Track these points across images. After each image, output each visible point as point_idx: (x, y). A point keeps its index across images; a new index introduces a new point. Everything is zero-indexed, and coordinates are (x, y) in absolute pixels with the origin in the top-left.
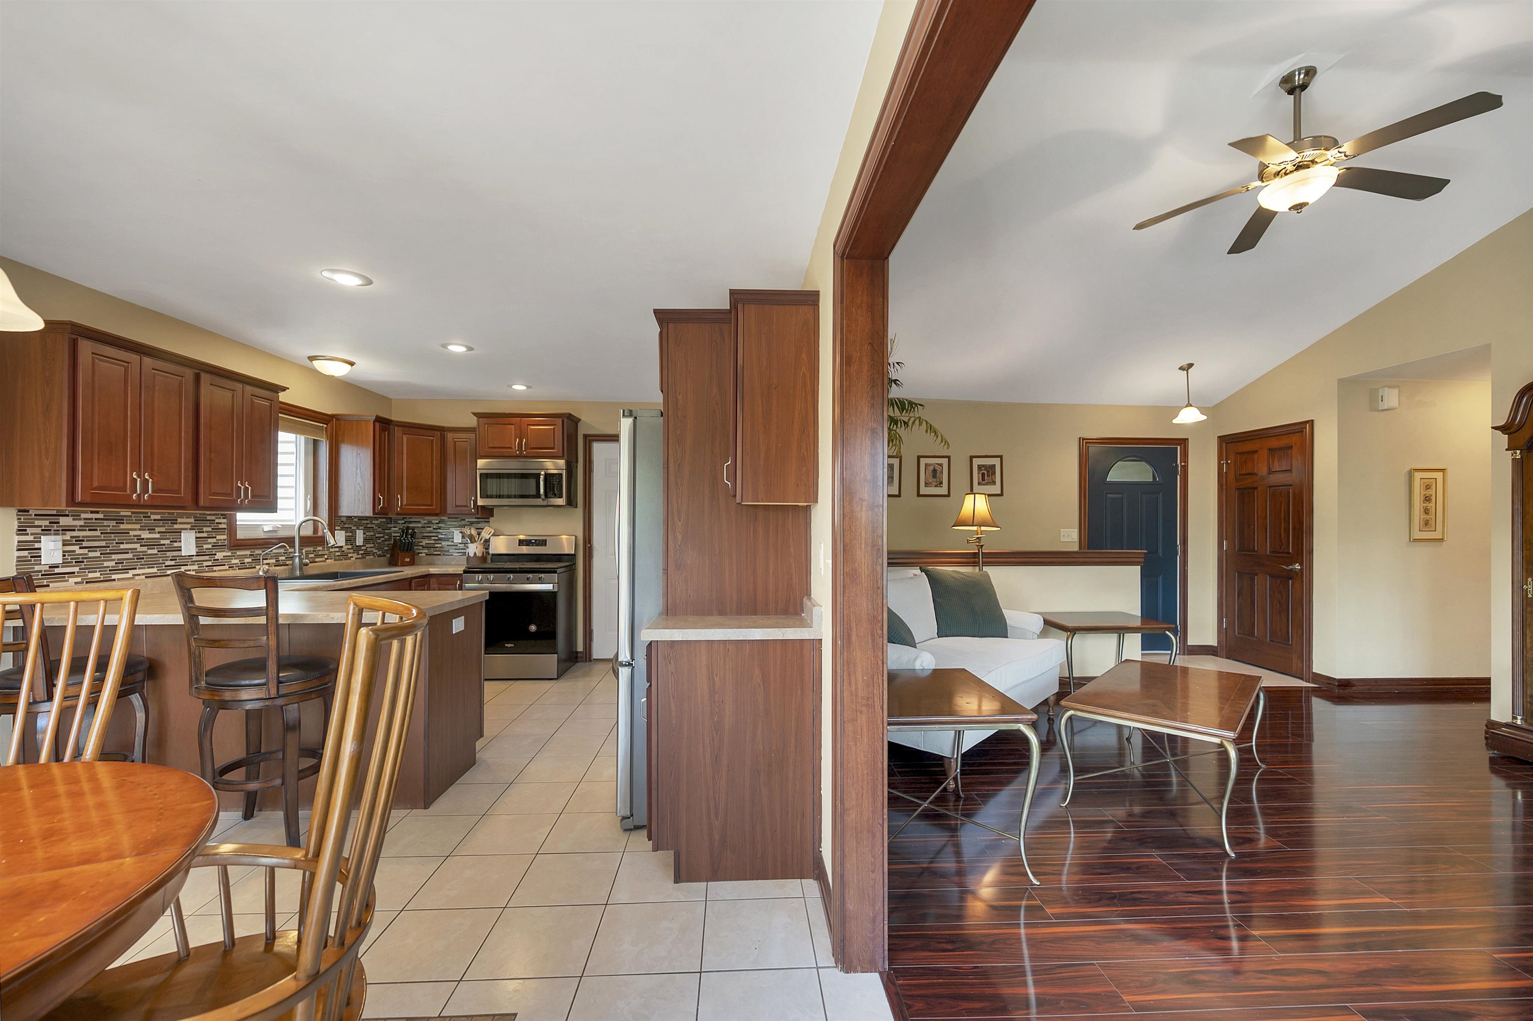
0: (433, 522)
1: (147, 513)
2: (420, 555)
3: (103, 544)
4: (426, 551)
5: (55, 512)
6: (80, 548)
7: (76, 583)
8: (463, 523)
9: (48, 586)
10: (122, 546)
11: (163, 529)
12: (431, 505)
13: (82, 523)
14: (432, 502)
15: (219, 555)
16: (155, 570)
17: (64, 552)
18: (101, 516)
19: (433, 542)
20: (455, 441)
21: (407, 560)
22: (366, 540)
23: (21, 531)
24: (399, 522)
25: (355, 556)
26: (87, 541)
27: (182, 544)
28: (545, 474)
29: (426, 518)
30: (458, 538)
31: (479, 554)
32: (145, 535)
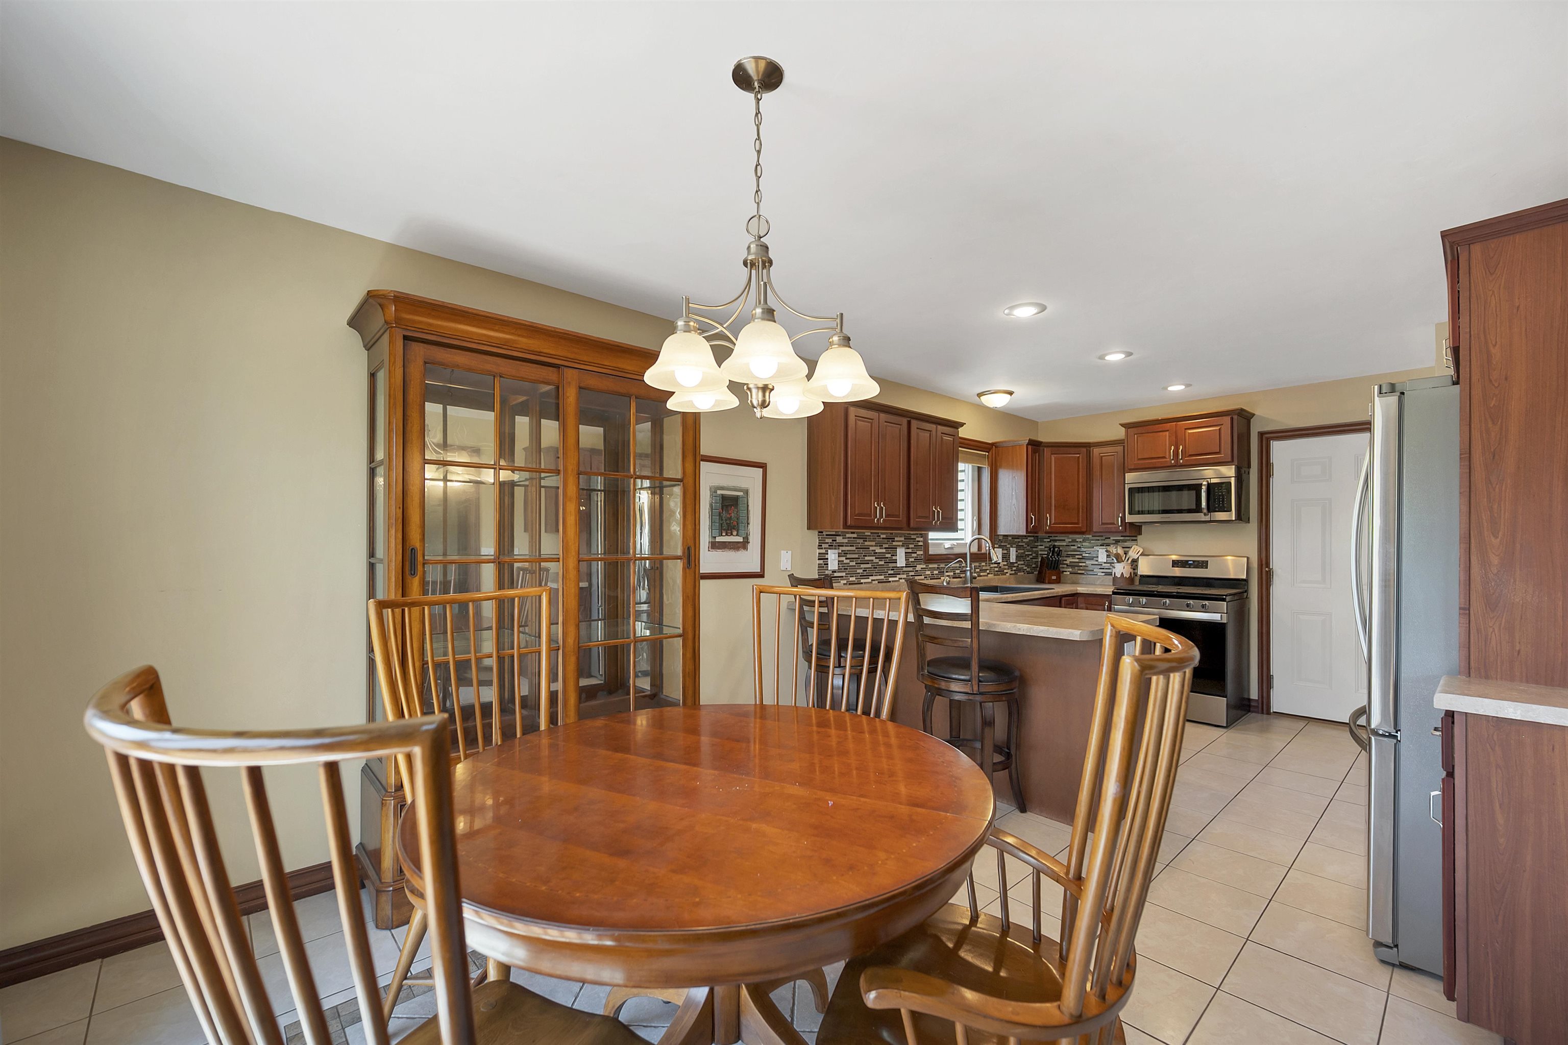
0: (1077, 540)
1: (878, 533)
2: (1065, 573)
3: (856, 556)
4: (1071, 570)
5: (834, 533)
6: (846, 559)
7: (844, 584)
8: (1107, 541)
9: (832, 585)
10: (867, 558)
11: (887, 546)
12: (1078, 523)
13: (846, 541)
14: (1078, 520)
15: (919, 567)
16: (882, 577)
17: (839, 561)
18: (855, 535)
19: (1077, 560)
20: (1102, 457)
21: (1054, 578)
22: (1018, 557)
23: (820, 547)
24: (1045, 540)
25: (1009, 571)
26: (850, 554)
27: (898, 558)
28: (1208, 484)
29: (1071, 536)
30: (1102, 557)
31: (1127, 575)
32: (878, 550)
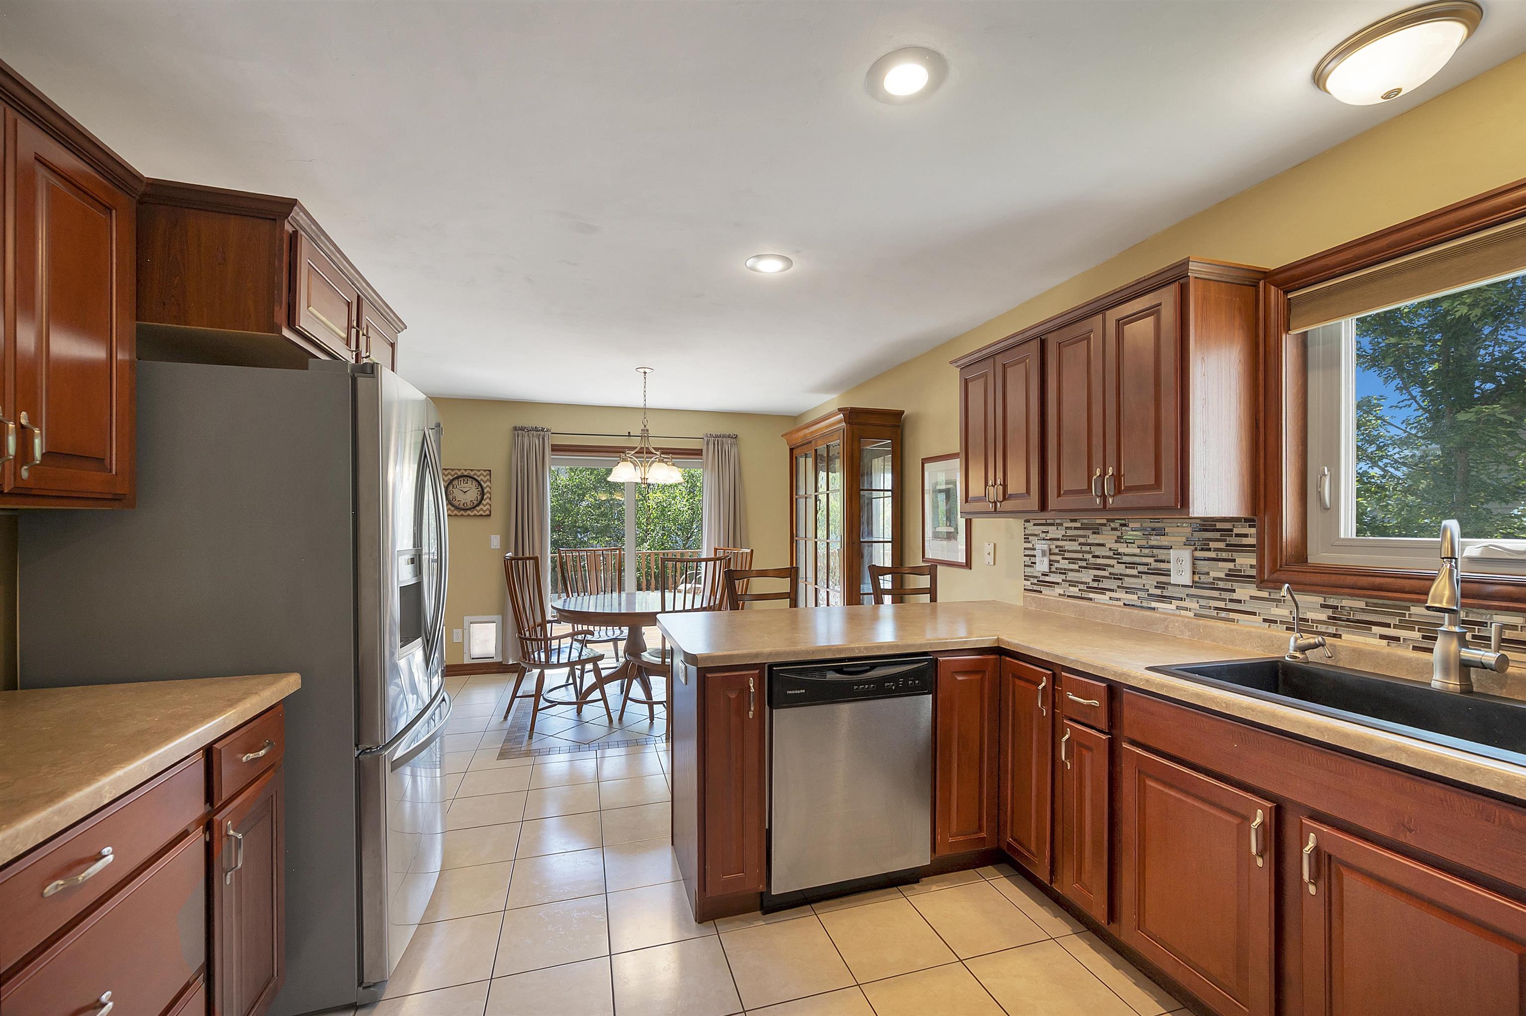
1: (1123, 520)
3: (1080, 556)
5: (1044, 522)
6: (1063, 559)
7: (1058, 594)
9: (1041, 592)
13: (1064, 532)
15: (1242, 594)
16: (1133, 597)
17: (1050, 561)
18: (1077, 525)
23: (1027, 539)
26: (1066, 551)
27: (1172, 566)
